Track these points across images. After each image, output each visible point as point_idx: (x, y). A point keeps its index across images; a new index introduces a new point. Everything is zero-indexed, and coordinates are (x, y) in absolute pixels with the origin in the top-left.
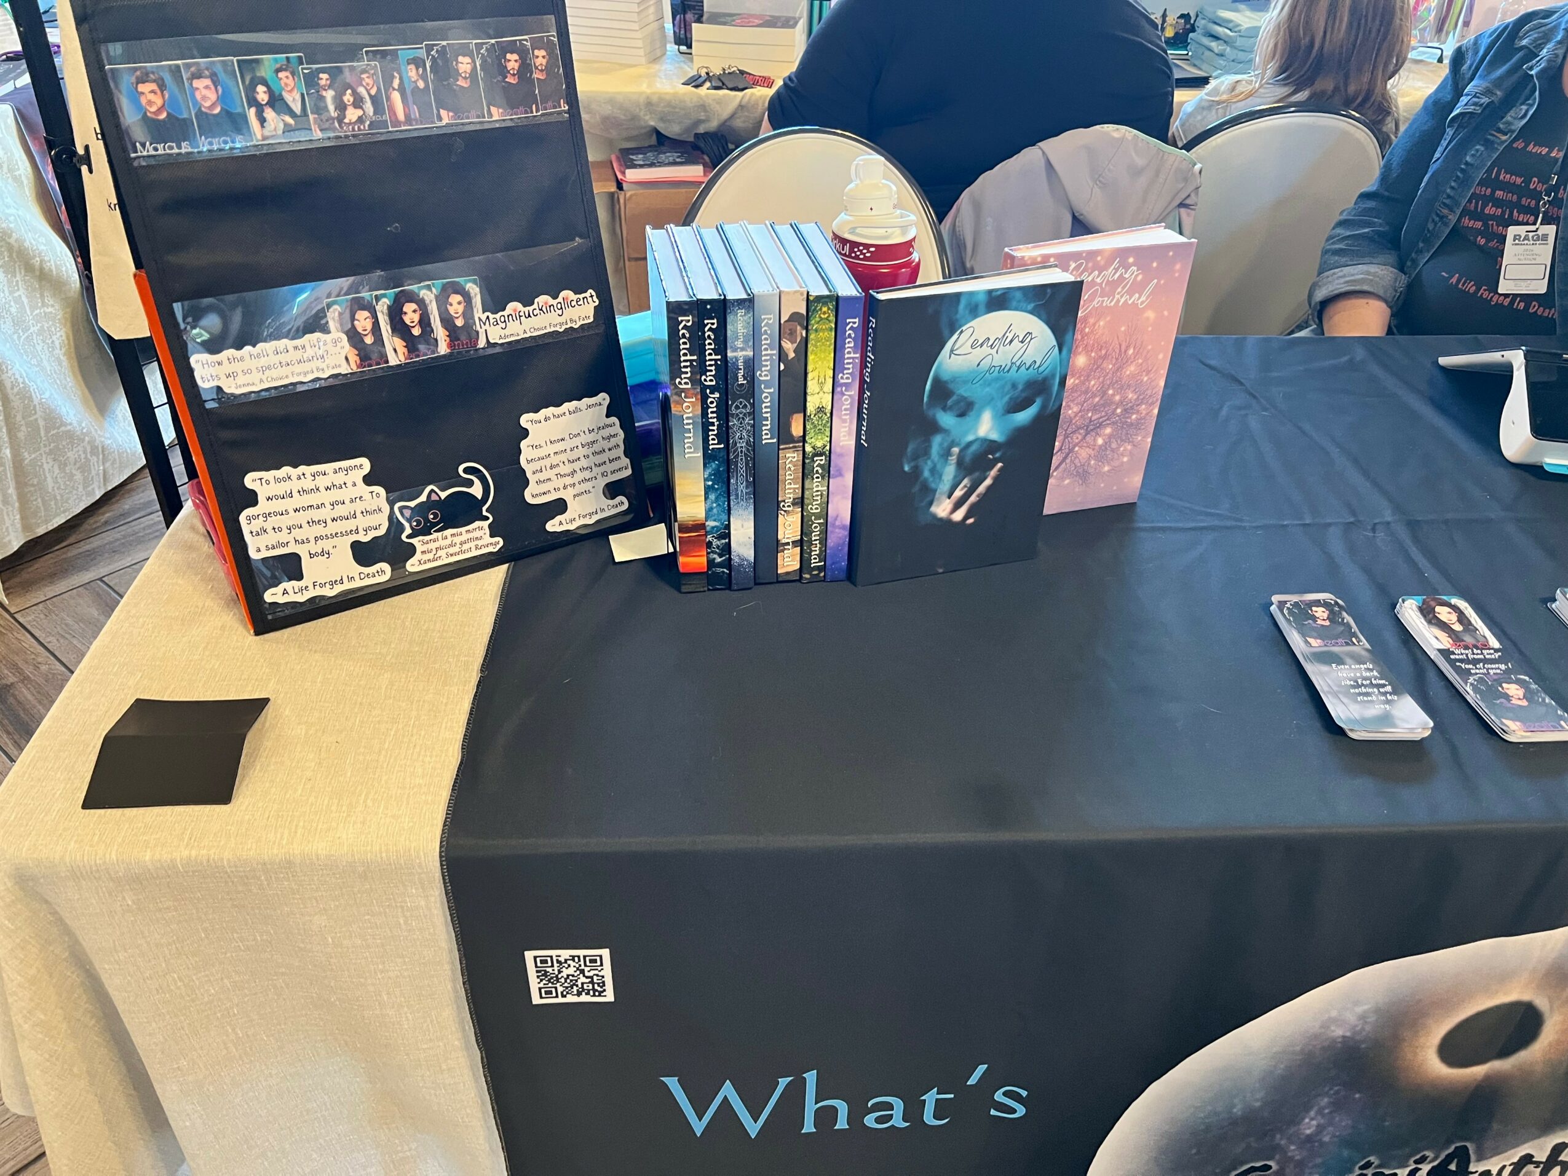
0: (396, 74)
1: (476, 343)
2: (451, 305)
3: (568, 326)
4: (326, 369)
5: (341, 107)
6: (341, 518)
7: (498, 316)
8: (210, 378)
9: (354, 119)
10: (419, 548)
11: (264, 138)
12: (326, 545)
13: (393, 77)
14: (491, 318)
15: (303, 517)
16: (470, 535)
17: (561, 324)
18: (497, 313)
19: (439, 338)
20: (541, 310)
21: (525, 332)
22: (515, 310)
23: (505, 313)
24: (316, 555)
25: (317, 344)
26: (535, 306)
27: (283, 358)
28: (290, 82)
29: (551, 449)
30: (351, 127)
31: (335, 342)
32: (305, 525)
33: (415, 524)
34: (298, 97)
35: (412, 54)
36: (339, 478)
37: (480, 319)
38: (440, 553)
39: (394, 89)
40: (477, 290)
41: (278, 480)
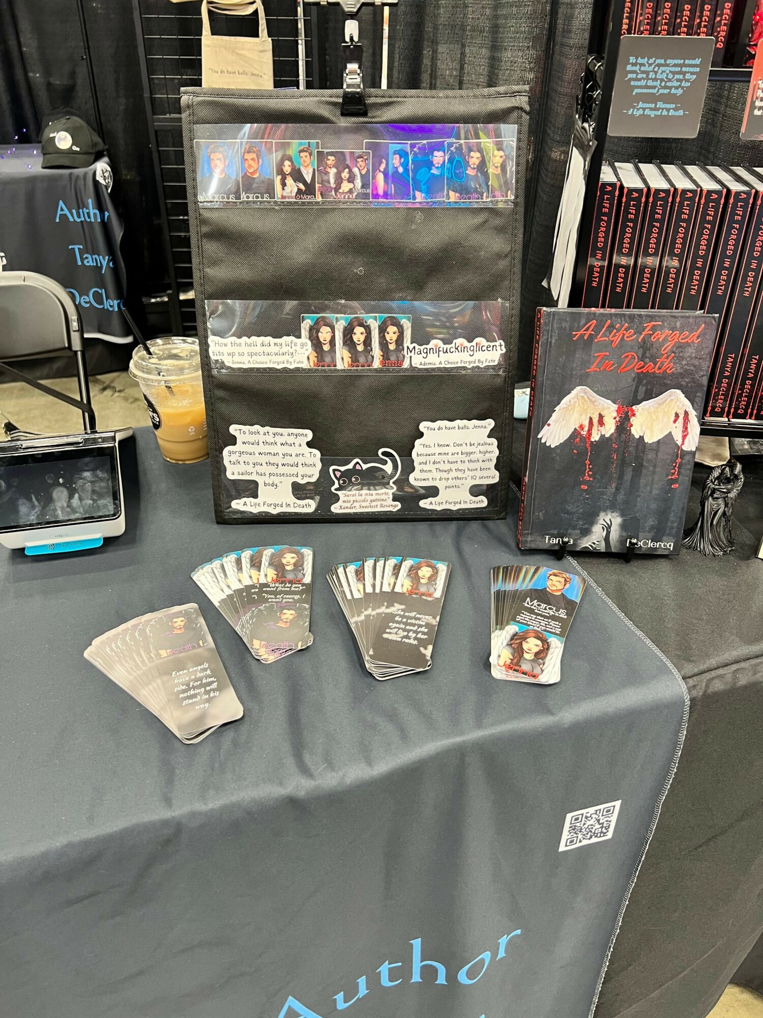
0: (383, 160)
1: (401, 364)
2: (388, 333)
3: (475, 365)
4: (293, 362)
5: (339, 181)
6: (288, 465)
7: (422, 348)
8: (218, 353)
9: (347, 190)
10: (342, 498)
11: (283, 197)
12: (276, 480)
13: (381, 163)
14: (416, 349)
15: (263, 459)
16: (378, 497)
17: (470, 362)
18: (421, 345)
19: (375, 356)
20: (457, 349)
21: (440, 363)
22: (436, 346)
23: (429, 347)
24: (269, 485)
25: (290, 344)
26: (453, 345)
27: (267, 349)
28: (308, 160)
29: (438, 450)
30: (343, 196)
31: (303, 345)
32: (264, 464)
33: (342, 482)
34: (311, 171)
35: (399, 147)
36: (291, 440)
37: (408, 348)
38: (355, 504)
39: (380, 171)
40: (410, 325)
41: (251, 433)
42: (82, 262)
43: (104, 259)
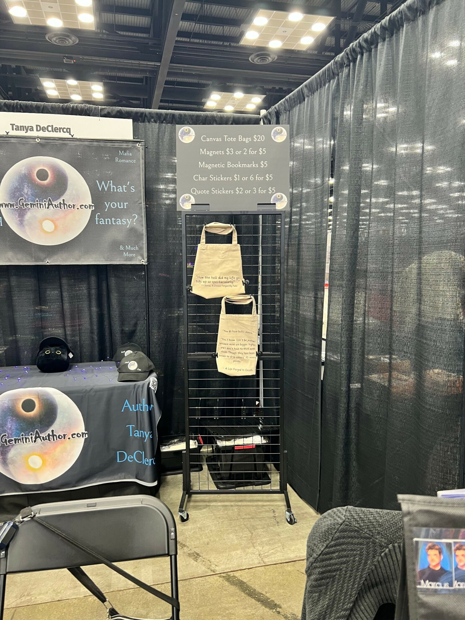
42: (133, 434)
43: (147, 434)
